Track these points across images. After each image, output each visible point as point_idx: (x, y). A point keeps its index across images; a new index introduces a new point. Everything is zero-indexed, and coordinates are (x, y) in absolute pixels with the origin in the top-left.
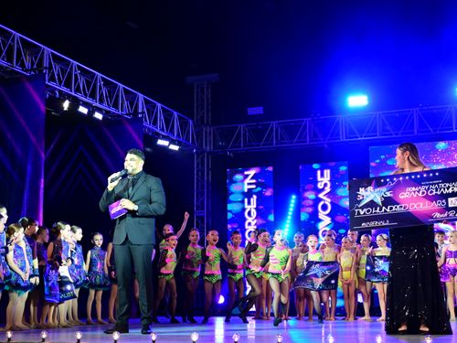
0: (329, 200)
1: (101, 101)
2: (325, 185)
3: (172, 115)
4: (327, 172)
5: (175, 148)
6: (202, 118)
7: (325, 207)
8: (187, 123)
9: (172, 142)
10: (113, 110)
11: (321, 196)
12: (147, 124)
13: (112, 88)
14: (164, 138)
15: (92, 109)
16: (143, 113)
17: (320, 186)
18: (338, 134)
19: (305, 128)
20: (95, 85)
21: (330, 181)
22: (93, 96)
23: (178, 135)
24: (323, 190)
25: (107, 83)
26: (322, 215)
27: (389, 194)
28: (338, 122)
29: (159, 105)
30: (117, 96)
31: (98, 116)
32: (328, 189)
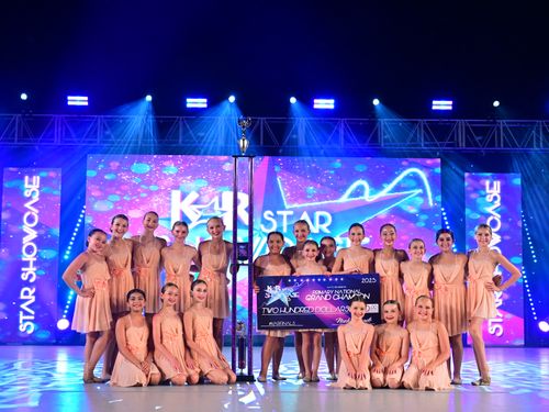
0: (37, 211)
2: (33, 192)
4: (36, 179)
7: (31, 219)
11: (27, 205)
17: (27, 194)
18: (52, 136)
19: (13, 124)
21: (39, 189)
24: (30, 198)
26: (27, 227)
27: (295, 295)
28: (53, 123)
32: (36, 198)
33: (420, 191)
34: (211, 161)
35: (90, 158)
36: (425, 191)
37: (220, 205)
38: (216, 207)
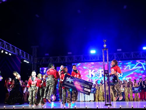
1: (11, 51)
3: (27, 55)
5: (28, 62)
6: (35, 56)
8: (31, 57)
9: (27, 61)
10: (14, 53)
12: (22, 57)
13: (14, 48)
14: (25, 60)
15: (9, 53)
16: (21, 54)
18: (65, 60)
19: (58, 59)
20: (10, 47)
22: (9, 50)
23: (29, 59)
25: (12, 47)
28: (65, 58)
29: (25, 52)
30: (15, 50)
31: (10, 54)
33: (142, 67)
34: (96, 63)
35: (73, 64)
36: (143, 67)
37: (99, 72)
38: (98, 73)
